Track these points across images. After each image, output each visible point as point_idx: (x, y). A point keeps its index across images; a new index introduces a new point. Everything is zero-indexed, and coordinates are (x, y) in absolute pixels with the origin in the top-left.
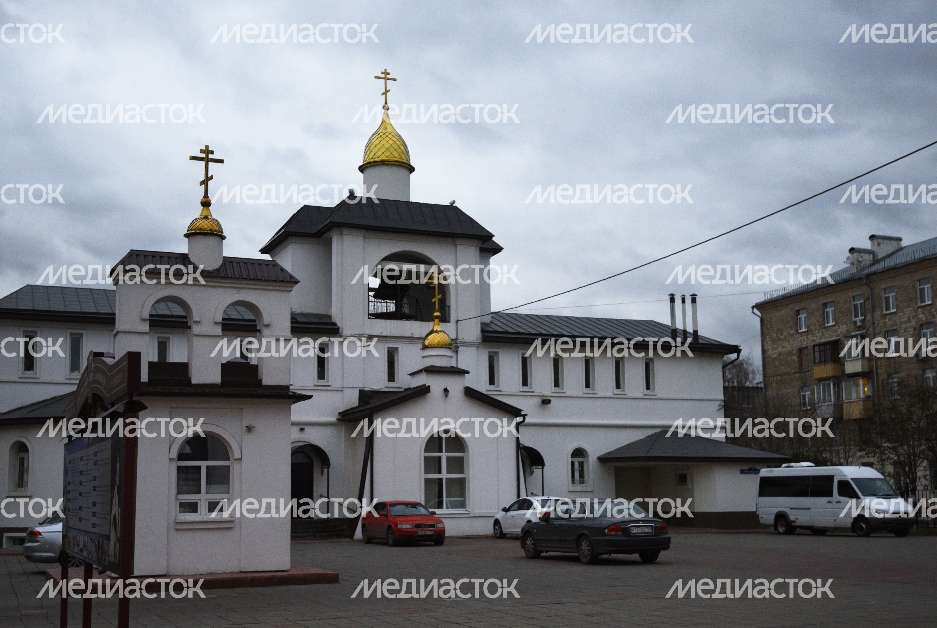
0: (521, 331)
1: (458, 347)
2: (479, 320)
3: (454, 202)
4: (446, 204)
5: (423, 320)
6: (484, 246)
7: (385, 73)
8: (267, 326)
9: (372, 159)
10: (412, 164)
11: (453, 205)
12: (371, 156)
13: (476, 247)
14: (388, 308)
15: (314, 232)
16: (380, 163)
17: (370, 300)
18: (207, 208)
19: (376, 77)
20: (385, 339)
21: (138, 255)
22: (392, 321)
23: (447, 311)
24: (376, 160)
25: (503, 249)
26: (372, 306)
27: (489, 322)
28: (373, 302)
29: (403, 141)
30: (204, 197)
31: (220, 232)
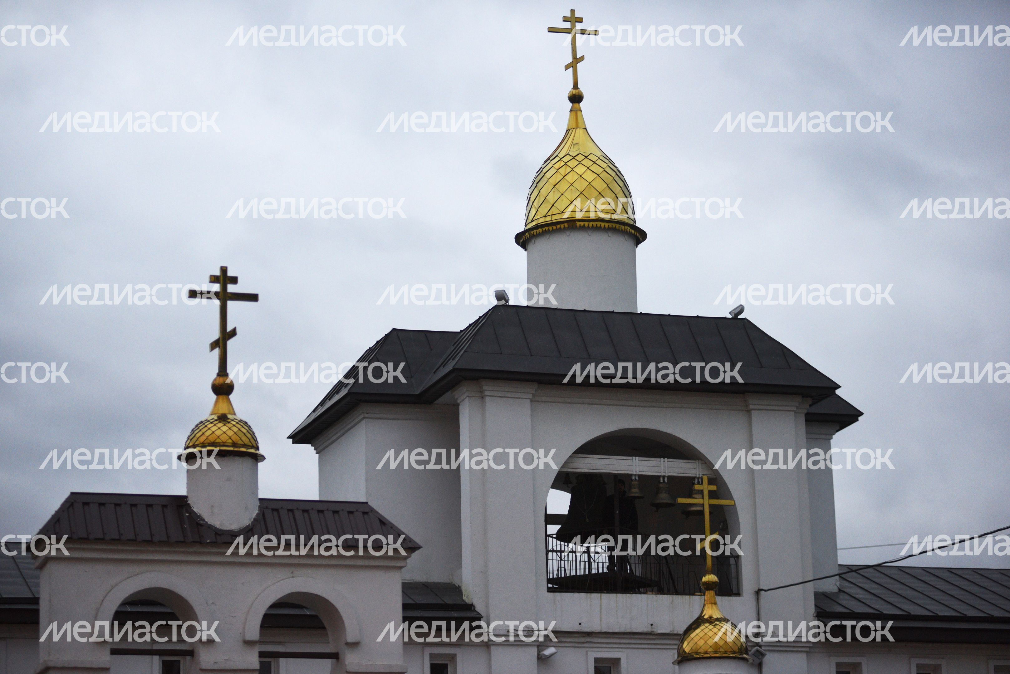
0: (916, 611)
1: (763, 655)
2: (811, 588)
3: (741, 310)
4: (723, 316)
5: (677, 592)
6: (815, 409)
7: (573, 19)
8: (355, 645)
9: (545, 216)
10: (638, 225)
11: (739, 317)
12: (544, 210)
13: (795, 412)
14: (594, 565)
15: (418, 393)
16: (566, 225)
17: (550, 548)
18: (225, 397)
19: (551, 30)
20: (588, 639)
21: (86, 504)
22: (604, 595)
23: (733, 568)
24: (556, 218)
25: (861, 414)
26: (555, 562)
27: (835, 589)
28: (556, 551)
29: (619, 174)
30: (218, 375)
31: (252, 447)
